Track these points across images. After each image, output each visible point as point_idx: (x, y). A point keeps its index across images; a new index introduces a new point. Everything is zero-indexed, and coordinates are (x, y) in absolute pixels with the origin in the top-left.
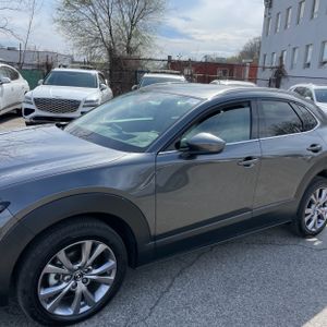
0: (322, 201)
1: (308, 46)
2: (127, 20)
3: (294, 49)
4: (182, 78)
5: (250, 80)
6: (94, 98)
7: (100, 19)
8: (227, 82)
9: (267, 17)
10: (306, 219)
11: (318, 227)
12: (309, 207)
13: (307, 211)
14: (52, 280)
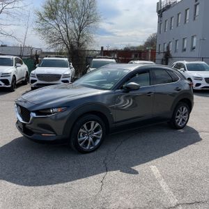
0: (183, 113)
1: (184, 39)
2: (77, 27)
3: (176, 41)
4: (114, 60)
5: (151, 60)
6: (67, 73)
7: (61, 28)
8: (138, 62)
9: (160, 22)
10: (177, 121)
11: (183, 124)
12: (178, 115)
13: (177, 117)
14: (81, 136)
